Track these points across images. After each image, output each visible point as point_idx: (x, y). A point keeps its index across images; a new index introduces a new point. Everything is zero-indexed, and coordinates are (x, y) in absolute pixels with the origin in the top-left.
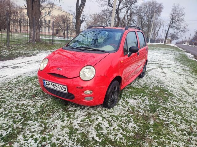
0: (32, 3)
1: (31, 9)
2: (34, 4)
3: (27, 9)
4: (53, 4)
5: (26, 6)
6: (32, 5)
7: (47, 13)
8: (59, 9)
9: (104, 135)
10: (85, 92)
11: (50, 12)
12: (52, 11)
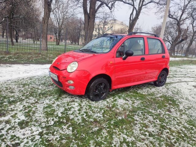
0: (89, 20)
1: (87, 24)
2: (90, 20)
3: (84, 24)
4: (115, 20)
5: (84, 22)
6: (89, 21)
7: (110, 28)
8: (121, 24)
9: (67, 114)
10: (68, 81)
11: (112, 27)
12: (114, 26)
